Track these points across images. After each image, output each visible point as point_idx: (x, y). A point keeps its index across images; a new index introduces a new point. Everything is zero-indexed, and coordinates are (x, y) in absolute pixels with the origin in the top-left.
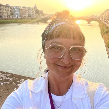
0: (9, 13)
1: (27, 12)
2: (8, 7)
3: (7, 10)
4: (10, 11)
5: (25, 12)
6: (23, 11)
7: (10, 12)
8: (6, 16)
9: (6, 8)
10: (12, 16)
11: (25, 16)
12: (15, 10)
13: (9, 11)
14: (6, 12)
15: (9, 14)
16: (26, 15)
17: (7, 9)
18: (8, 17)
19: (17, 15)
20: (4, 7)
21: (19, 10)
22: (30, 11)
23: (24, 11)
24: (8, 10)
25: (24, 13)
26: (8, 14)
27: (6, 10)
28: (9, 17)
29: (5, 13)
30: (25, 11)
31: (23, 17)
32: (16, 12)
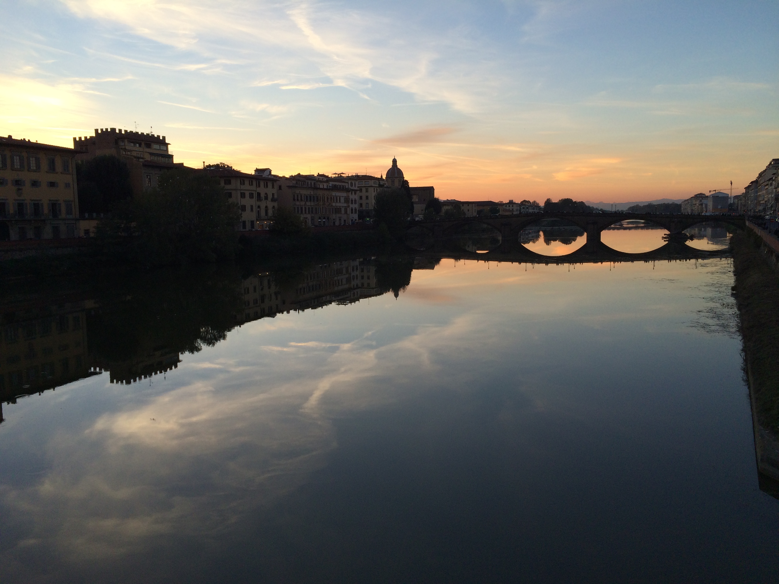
0: (266, 207)
1: (353, 196)
2: (262, 184)
3: (259, 194)
4: (270, 197)
5: (342, 200)
6: (334, 194)
7: (270, 205)
8: (252, 222)
9: (254, 187)
11: (344, 216)
13: (266, 198)
14: (252, 207)
15: (267, 213)
16: (349, 211)
17: (259, 190)
20: (247, 182)
22: (367, 191)
23: (338, 194)
24: (263, 196)
25: (338, 204)
26: (263, 213)
27: (255, 195)
29: (248, 208)
30: (344, 194)
31: (334, 223)
32: (301, 201)
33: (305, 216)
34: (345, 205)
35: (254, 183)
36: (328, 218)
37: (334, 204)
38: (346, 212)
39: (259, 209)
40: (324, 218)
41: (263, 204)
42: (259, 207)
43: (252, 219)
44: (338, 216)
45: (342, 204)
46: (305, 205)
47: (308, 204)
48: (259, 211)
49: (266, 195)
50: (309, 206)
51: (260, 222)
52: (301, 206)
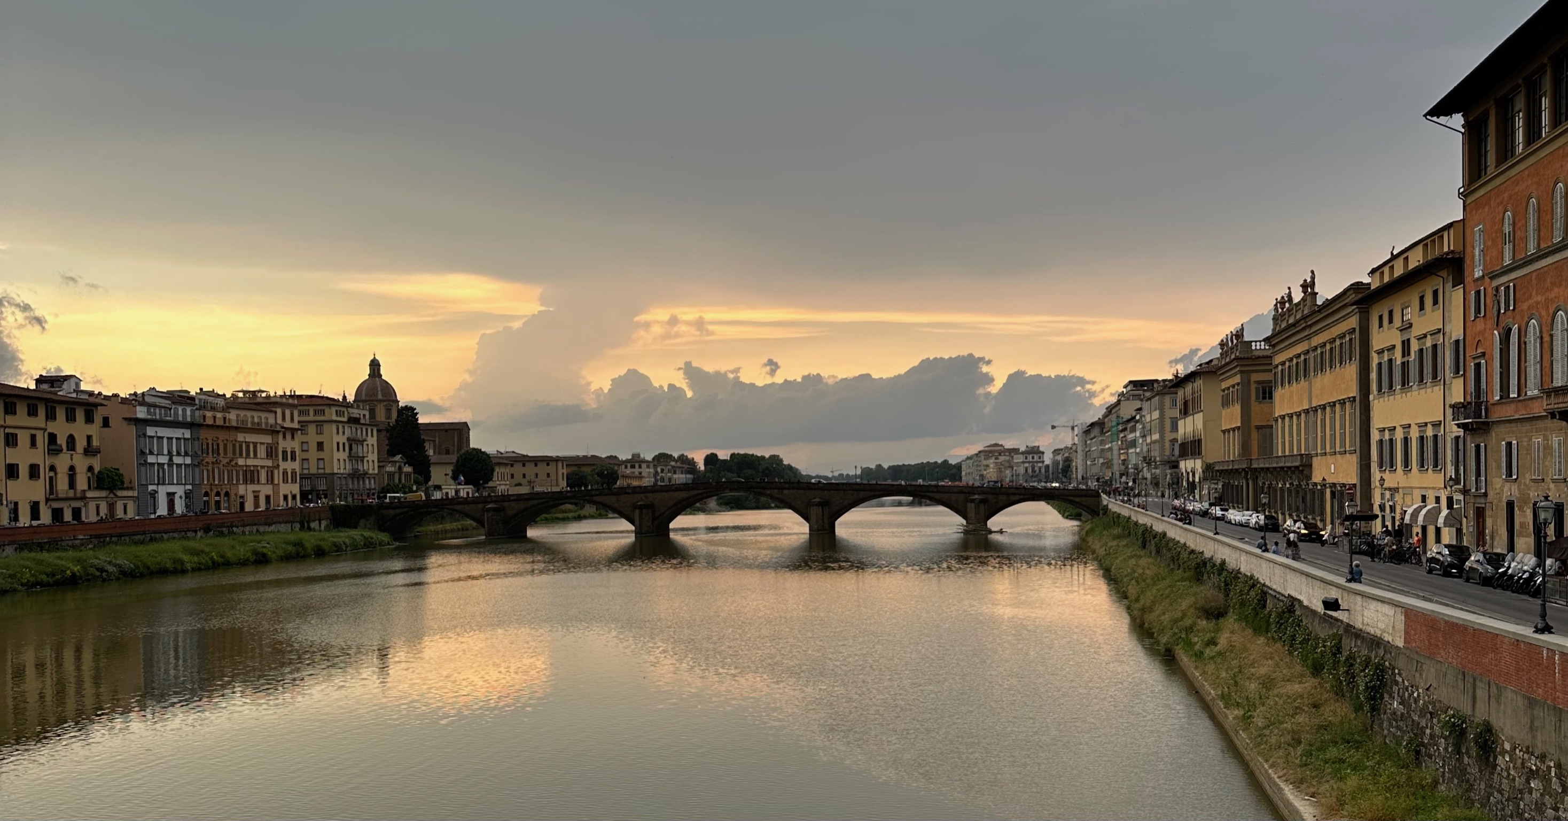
0: (72, 468)
1: (286, 444)
2: (61, 413)
3: (52, 438)
4: (81, 444)
5: (262, 451)
6: (241, 437)
7: (81, 463)
8: (35, 506)
9: (40, 420)
10: (112, 507)
11: (266, 490)
12: (150, 431)
13: (71, 447)
14: (35, 468)
15: (72, 485)
16: (278, 477)
17: (52, 427)
18: (57, 514)
19: (162, 491)
20: (22, 409)
21: (194, 437)
22: (320, 432)
23: (250, 438)
24: (62, 441)
25: (250, 462)
26: (62, 485)
27: (44, 441)
28: (76, 513)
29: (24, 471)
30: (268, 439)
31: (242, 505)
32: (160, 453)
33: (171, 489)
34: (269, 463)
35: (42, 412)
36: (227, 494)
37: (241, 462)
38: (270, 480)
39: (52, 474)
40: (218, 494)
41: (63, 462)
42: (52, 468)
43: (36, 499)
44: (251, 488)
45: (260, 461)
46: (171, 463)
47: (177, 460)
48: (51, 478)
49: (71, 441)
50: (179, 466)
51: (56, 505)
52: (161, 465)
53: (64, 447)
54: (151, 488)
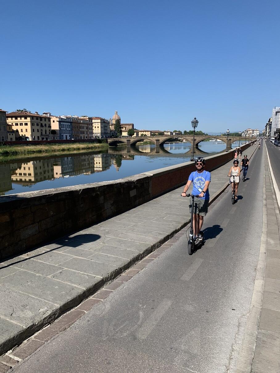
0: (46, 130)
1: (90, 126)
2: (43, 119)
3: (42, 124)
4: (47, 125)
5: (85, 128)
7: (48, 129)
8: (38, 137)
9: (39, 120)
10: (54, 138)
11: (86, 135)
14: (38, 130)
15: (46, 133)
16: (88, 133)
17: (41, 122)
18: (43, 139)
19: (64, 135)
20: (35, 118)
21: (71, 125)
22: (98, 124)
23: (83, 125)
24: (44, 125)
25: (83, 130)
26: (44, 133)
27: (40, 125)
28: (47, 139)
29: (36, 130)
30: (86, 125)
31: (81, 138)
32: (64, 128)
33: (66, 135)
34: (87, 130)
36: (78, 136)
37: (81, 130)
38: (87, 133)
40: (76, 136)
41: (44, 129)
42: (42, 130)
43: (38, 136)
44: (83, 135)
45: (85, 130)
46: (66, 130)
47: (67, 129)
48: (41, 132)
49: (45, 125)
50: (68, 130)
51: (43, 137)
52: (64, 130)
53: (44, 126)
54: (62, 134)
